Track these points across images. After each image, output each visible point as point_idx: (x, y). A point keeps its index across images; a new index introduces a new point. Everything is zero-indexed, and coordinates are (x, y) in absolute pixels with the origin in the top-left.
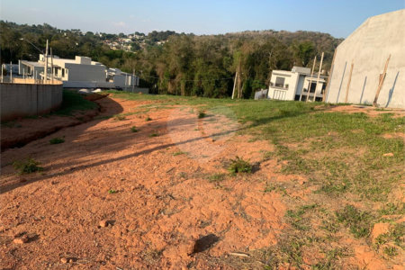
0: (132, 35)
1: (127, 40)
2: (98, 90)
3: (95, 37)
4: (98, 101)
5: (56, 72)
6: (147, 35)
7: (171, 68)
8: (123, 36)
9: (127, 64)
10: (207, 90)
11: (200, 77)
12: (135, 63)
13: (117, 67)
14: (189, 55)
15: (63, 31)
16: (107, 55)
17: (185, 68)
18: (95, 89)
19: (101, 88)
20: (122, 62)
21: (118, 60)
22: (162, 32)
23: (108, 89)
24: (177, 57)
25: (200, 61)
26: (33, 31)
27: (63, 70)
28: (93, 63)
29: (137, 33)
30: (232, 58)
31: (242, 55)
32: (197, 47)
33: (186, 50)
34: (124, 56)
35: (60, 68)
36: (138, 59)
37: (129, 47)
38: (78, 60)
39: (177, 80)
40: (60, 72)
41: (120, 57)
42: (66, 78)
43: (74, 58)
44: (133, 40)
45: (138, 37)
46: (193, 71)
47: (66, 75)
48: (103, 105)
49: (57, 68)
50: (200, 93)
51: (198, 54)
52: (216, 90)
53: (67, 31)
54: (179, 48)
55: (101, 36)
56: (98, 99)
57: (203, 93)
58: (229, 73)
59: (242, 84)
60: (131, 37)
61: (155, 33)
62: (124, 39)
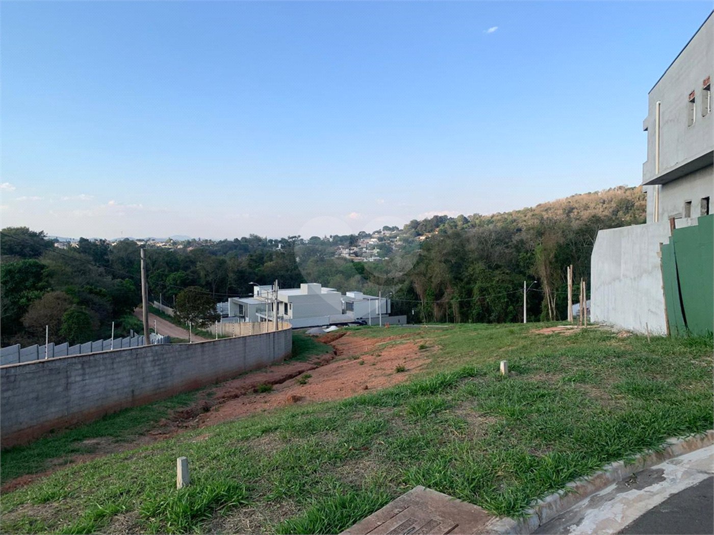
0: (379, 232)
1: (373, 241)
2: (333, 328)
4: (333, 343)
6: (401, 227)
7: (436, 281)
8: (364, 235)
10: (496, 310)
11: (482, 290)
14: (461, 258)
15: (276, 241)
16: (342, 272)
17: (457, 279)
18: (331, 325)
19: (336, 325)
21: (358, 277)
22: (426, 221)
23: (346, 324)
24: (443, 265)
25: (480, 266)
26: (236, 247)
27: (286, 305)
28: (325, 291)
29: (386, 228)
30: (532, 254)
31: (545, 249)
32: (473, 246)
33: (455, 253)
34: (366, 269)
35: (282, 302)
37: (376, 251)
38: (304, 289)
39: (445, 299)
40: (282, 308)
41: (362, 271)
42: (290, 316)
43: (299, 287)
44: (380, 239)
45: (388, 233)
46: (468, 283)
47: (290, 312)
48: (339, 347)
49: (278, 303)
51: (476, 255)
52: (511, 307)
53: (283, 241)
54: (445, 252)
55: (331, 240)
56: (333, 340)
57: (490, 315)
58: (531, 278)
59: (553, 294)
60: (377, 235)
61: (415, 224)
62: (367, 240)
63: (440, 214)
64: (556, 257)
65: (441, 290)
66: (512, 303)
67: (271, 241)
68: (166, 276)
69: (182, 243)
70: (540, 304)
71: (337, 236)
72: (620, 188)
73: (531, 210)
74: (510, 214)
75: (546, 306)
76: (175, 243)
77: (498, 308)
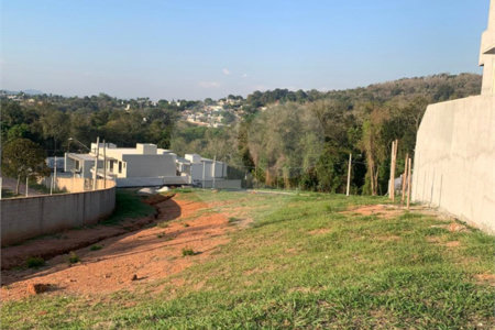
0: (224, 100)
1: (216, 109)
2: (165, 189)
3: (170, 107)
4: (158, 205)
5: (112, 167)
6: (245, 97)
7: (269, 150)
8: (210, 102)
9: (211, 146)
10: (323, 179)
11: (311, 160)
12: (221, 144)
13: (197, 152)
14: (296, 129)
15: (125, 102)
16: (184, 135)
17: (290, 148)
18: (161, 187)
19: (169, 186)
20: (204, 144)
21: (198, 141)
22: (268, 92)
24: (277, 134)
25: (311, 137)
26: (85, 105)
27: (120, 163)
28: (160, 152)
29: (231, 97)
30: (360, 129)
31: (372, 125)
32: (307, 118)
33: (289, 123)
34: (207, 134)
35: (116, 161)
36: (228, 137)
37: (220, 118)
38: (140, 149)
39: (277, 166)
40: (116, 166)
41: (202, 136)
42: (123, 175)
43: (135, 147)
44: (226, 107)
45: (232, 102)
46: (300, 152)
47: (124, 170)
49: (112, 161)
50: (311, 183)
51: (309, 127)
52: (337, 178)
53: (132, 102)
54: (280, 121)
55: (178, 104)
56: (160, 201)
57: (317, 184)
58: (357, 151)
59: (376, 167)
60: (222, 103)
61: (258, 94)
62: (212, 107)
63: (282, 88)
64: (381, 132)
65: (273, 158)
66: (339, 173)
67: (120, 101)
68: (9, 128)
69: (34, 97)
70: (364, 176)
71: (184, 101)
72: (443, 75)
73: (363, 89)
74: (344, 92)
75: (369, 178)
76: (27, 97)
77: (325, 178)
